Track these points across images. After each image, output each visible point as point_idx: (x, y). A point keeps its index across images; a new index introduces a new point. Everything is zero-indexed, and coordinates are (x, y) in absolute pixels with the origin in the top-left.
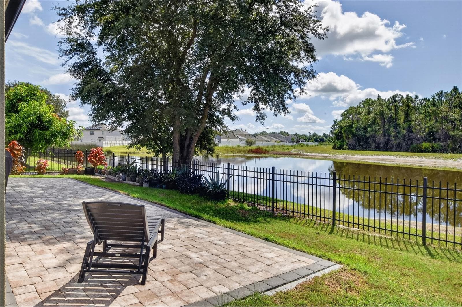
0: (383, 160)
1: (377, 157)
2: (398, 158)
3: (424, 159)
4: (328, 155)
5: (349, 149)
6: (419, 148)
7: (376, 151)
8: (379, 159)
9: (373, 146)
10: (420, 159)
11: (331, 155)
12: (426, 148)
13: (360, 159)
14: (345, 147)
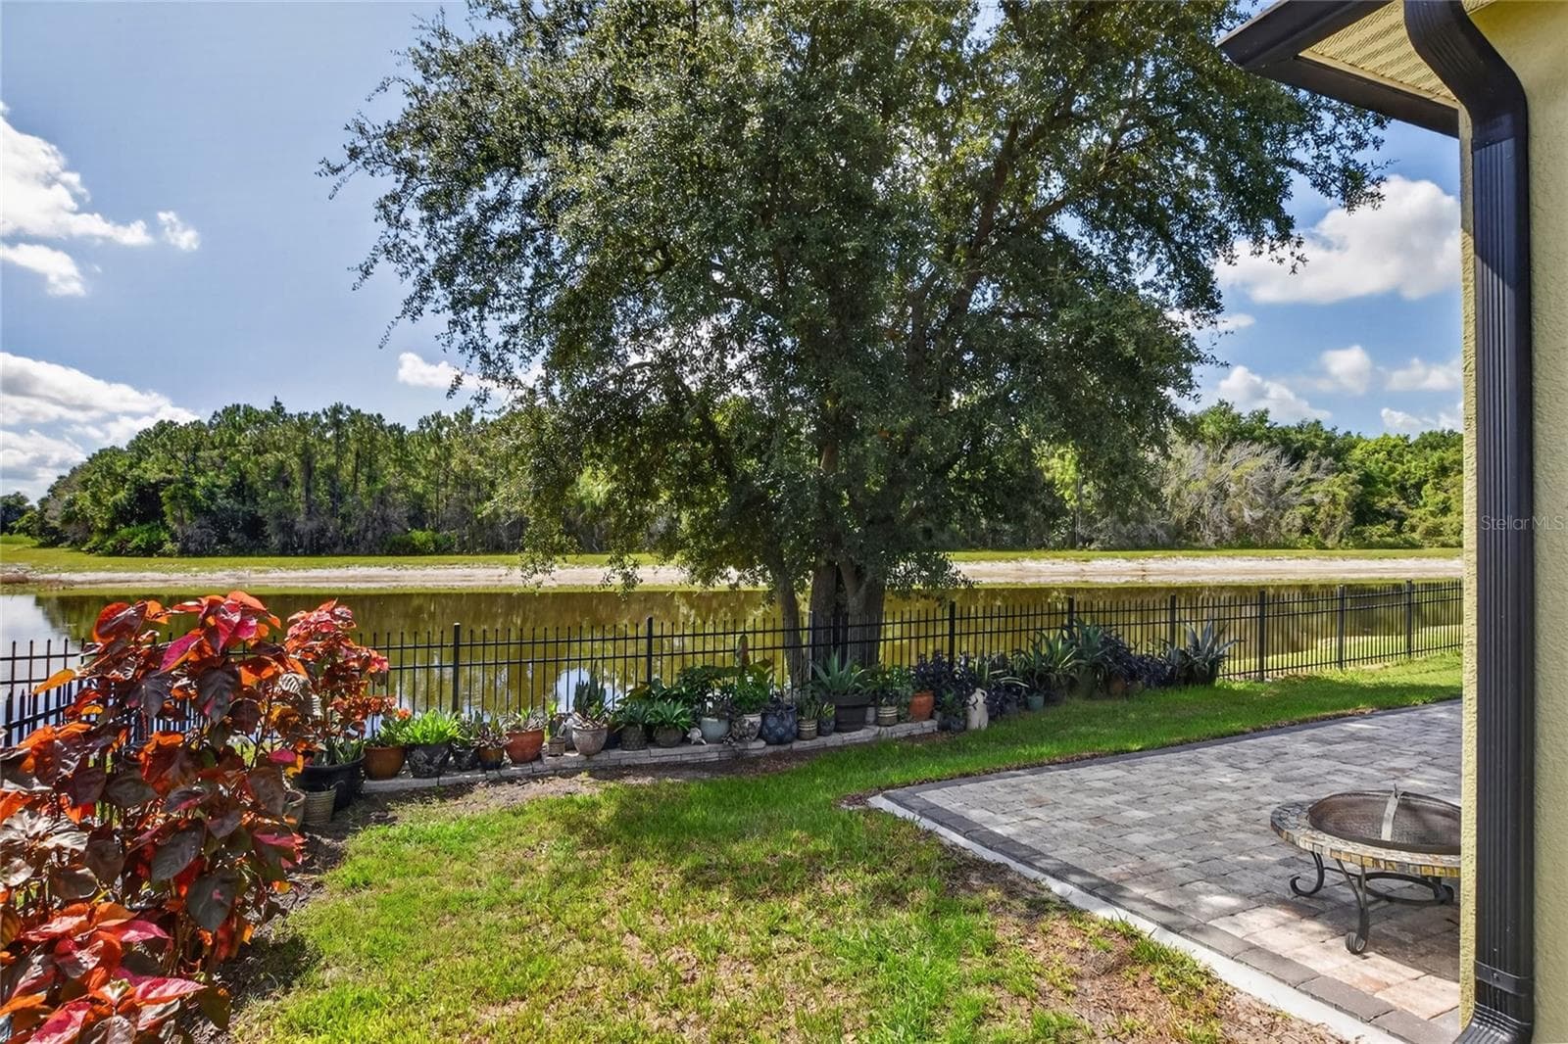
5: (184, 552)
14: (168, 546)
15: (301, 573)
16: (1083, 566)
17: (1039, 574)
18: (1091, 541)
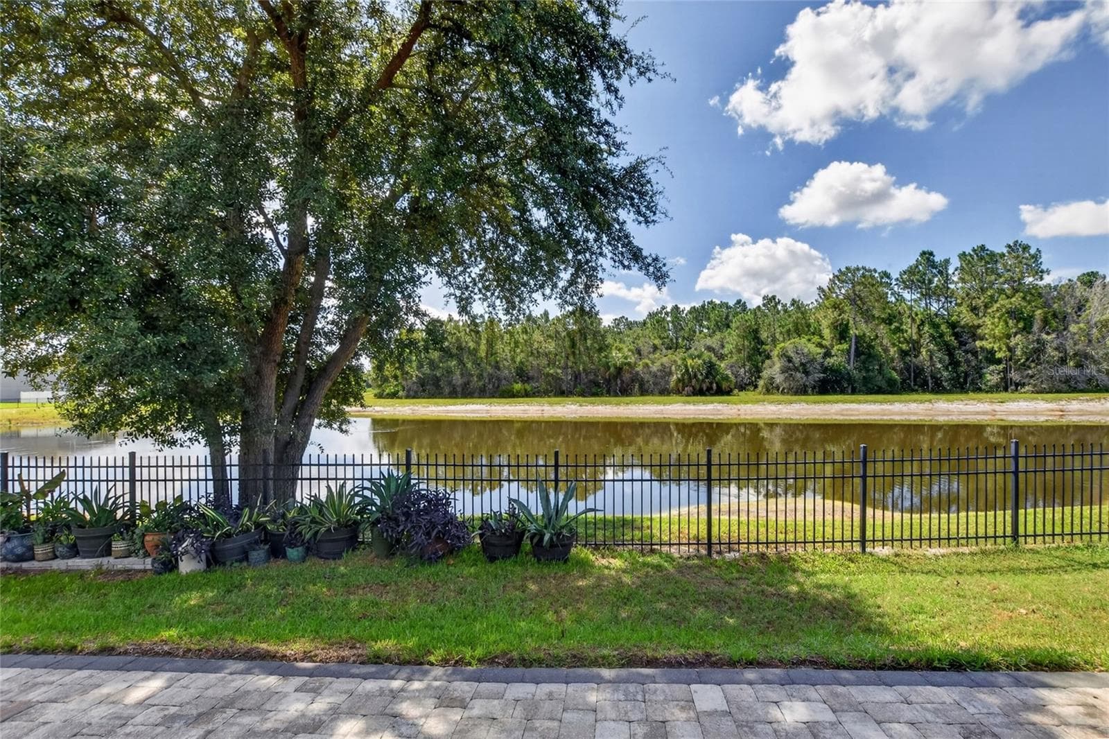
0: (473, 411)
1: (463, 408)
2: (493, 408)
3: (527, 407)
4: (381, 409)
5: (407, 397)
6: (510, 391)
7: (450, 398)
8: (467, 412)
9: (447, 390)
10: (522, 408)
11: (388, 409)
12: (518, 392)
13: (439, 412)
14: (401, 393)
15: (444, 408)
16: (997, 407)
17: (948, 413)
18: (1023, 385)
